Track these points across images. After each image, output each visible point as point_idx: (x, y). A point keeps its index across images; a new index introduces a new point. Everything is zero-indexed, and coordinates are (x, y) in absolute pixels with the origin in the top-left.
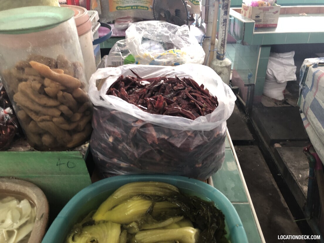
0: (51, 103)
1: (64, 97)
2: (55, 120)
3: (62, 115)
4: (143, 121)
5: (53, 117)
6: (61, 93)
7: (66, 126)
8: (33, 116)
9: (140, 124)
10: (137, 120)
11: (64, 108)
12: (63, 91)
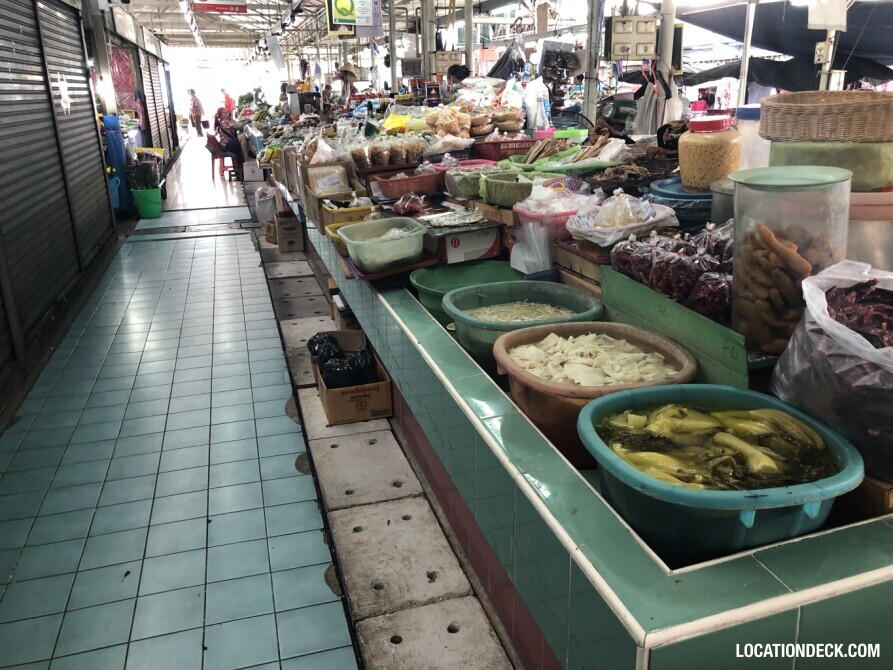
0: (762, 279)
1: (779, 277)
2: (758, 302)
3: (768, 299)
5: (758, 298)
6: (777, 271)
9: (814, 328)
10: (814, 322)
11: (774, 292)
12: (781, 269)
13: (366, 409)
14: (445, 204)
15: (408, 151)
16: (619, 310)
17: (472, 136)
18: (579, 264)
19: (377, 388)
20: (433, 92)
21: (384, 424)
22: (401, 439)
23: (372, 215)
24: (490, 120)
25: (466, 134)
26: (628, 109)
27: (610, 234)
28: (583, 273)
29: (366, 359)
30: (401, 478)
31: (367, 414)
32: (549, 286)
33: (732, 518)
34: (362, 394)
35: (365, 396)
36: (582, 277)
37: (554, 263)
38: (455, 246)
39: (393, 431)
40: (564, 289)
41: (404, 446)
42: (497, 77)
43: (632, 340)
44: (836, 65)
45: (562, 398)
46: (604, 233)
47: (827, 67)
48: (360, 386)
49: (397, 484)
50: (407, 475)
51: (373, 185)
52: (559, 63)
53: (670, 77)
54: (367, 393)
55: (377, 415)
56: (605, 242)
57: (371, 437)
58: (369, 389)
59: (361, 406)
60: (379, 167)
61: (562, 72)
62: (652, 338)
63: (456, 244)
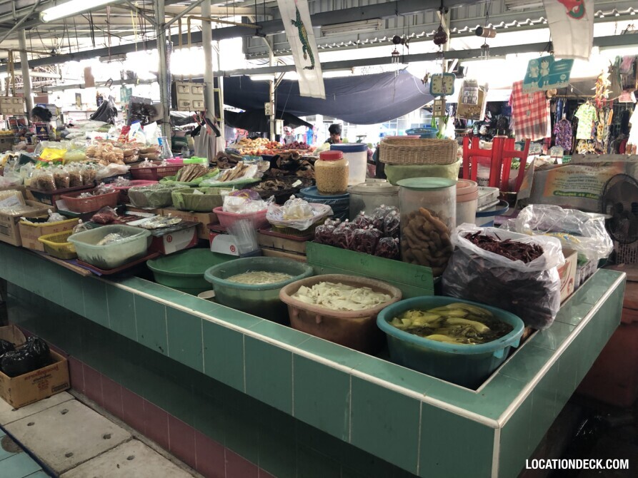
0: (424, 237)
1: (434, 235)
3: (429, 248)
4: (477, 255)
5: (423, 247)
6: (432, 232)
7: (430, 257)
8: (411, 244)
9: (475, 257)
10: (475, 254)
11: (432, 243)
12: (435, 231)
13: (47, 387)
14: (130, 213)
15: (83, 176)
16: (324, 267)
17: (126, 163)
18: (280, 243)
19: (56, 368)
20: (42, 130)
21: (65, 396)
22: (89, 403)
23: (80, 225)
24: (137, 152)
25: (121, 162)
26: (182, 143)
27: (305, 222)
28: (285, 248)
29: (41, 346)
30: (108, 431)
31: (49, 391)
32: (260, 259)
33: (489, 357)
34: (43, 375)
35: (46, 376)
36: (283, 250)
37: (260, 245)
38: (170, 242)
39: (76, 399)
40: (274, 260)
41: (94, 407)
42: (99, 120)
43: (345, 282)
44: (278, 117)
45: (350, 320)
46: (302, 222)
47: (273, 117)
48: (41, 370)
49: (106, 437)
50: (111, 428)
51: (59, 203)
52: (142, 112)
53: (215, 123)
54: (47, 374)
55: (57, 390)
56: (302, 227)
57: (61, 408)
58: (49, 370)
59: (43, 386)
60: (63, 189)
61: (145, 118)
62: (358, 279)
63: (170, 240)
